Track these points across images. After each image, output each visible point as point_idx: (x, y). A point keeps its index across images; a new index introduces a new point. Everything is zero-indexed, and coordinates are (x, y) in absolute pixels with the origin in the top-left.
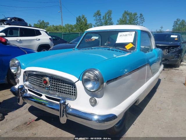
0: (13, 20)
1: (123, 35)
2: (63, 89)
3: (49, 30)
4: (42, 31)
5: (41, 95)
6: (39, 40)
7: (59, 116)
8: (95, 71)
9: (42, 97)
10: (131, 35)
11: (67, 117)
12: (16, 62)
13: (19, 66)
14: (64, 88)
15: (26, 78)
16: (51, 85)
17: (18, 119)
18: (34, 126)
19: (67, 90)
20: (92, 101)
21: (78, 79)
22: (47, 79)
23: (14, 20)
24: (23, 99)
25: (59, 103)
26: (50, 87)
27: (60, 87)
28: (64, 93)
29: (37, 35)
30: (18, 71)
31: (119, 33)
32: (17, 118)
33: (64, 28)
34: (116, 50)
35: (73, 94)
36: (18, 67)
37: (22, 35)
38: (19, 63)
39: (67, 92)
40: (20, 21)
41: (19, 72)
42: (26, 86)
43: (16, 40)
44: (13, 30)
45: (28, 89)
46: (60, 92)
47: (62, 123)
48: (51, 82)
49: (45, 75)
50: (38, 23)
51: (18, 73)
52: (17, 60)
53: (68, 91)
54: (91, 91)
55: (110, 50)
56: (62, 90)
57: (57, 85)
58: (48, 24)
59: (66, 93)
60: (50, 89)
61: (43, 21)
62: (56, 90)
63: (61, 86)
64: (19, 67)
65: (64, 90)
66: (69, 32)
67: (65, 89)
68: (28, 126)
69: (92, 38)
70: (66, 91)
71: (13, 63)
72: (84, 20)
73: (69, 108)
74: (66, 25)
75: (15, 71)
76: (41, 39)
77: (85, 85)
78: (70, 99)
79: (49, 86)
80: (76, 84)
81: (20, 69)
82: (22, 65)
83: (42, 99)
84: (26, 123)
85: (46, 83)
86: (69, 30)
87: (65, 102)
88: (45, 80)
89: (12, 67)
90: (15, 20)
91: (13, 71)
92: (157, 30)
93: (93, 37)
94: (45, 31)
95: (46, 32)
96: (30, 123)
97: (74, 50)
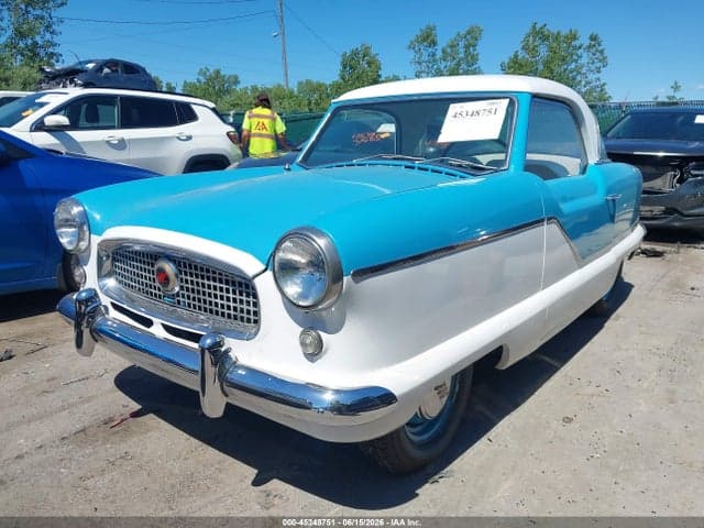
0: (106, 70)
1: (464, 114)
2: (219, 301)
3: (238, 104)
4: (202, 109)
5: (149, 323)
6: (189, 138)
7: (198, 392)
8: (315, 238)
9: (151, 330)
10: (493, 111)
11: (226, 395)
12: (76, 210)
13: (83, 224)
14: (222, 298)
15: (107, 264)
16: (182, 288)
17: (86, 405)
18: (134, 429)
19: (232, 304)
20: (308, 341)
21: (263, 267)
22: (169, 268)
23: (109, 68)
24: (94, 337)
25: (196, 346)
26: (178, 295)
27: (210, 295)
28: (223, 315)
29: (183, 121)
30: (82, 243)
31: (452, 106)
32: (82, 402)
33: (291, 95)
34: (447, 170)
35: (252, 317)
36: (80, 227)
37: (127, 123)
38: (84, 214)
39: (232, 312)
40: (131, 73)
41: (83, 245)
42: (107, 293)
43: (108, 142)
44: (99, 106)
45: (112, 304)
46: (211, 311)
47: (208, 415)
48: (182, 279)
49: (163, 253)
50: (199, 81)
51: (83, 248)
52: (78, 203)
53: (235, 309)
54: (299, 306)
55: (413, 168)
56: (216, 304)
57: (201, 288)
58: (236, 82)
59: (229, 316)
60: (179, 302)
61: (218, 72)
62: (197, 303)
63: (212, 291)
64: (85, 228)
65: (222, 306)
66: (311, 110)
67: (225, 302)
68: (116, 429)
69: (379, 130)
70: (229, 307)
71: (65, 216)
72: (369, 63)
73: (235, 364)
74: (300, 84)
75: (70, 243)
76: (196, 136)
77: (282, 285)
78: (239, 336)
79: (177, 289)
80: (257, 281)
81: (87, 233)
82: (94, 219)
83: (152, 336)
84: (111, 420)
85: (166, 280)
86: (310, 103)
87: (219, 344)
88: (161, 271)
89: (61, 226)
90: (113, 71)
91: (64, 241)
92: (656, 98)
93: (383, 126)
94: (212, 105)
95: (213, 110)
96: (122, 421)
97: (289, 169)
